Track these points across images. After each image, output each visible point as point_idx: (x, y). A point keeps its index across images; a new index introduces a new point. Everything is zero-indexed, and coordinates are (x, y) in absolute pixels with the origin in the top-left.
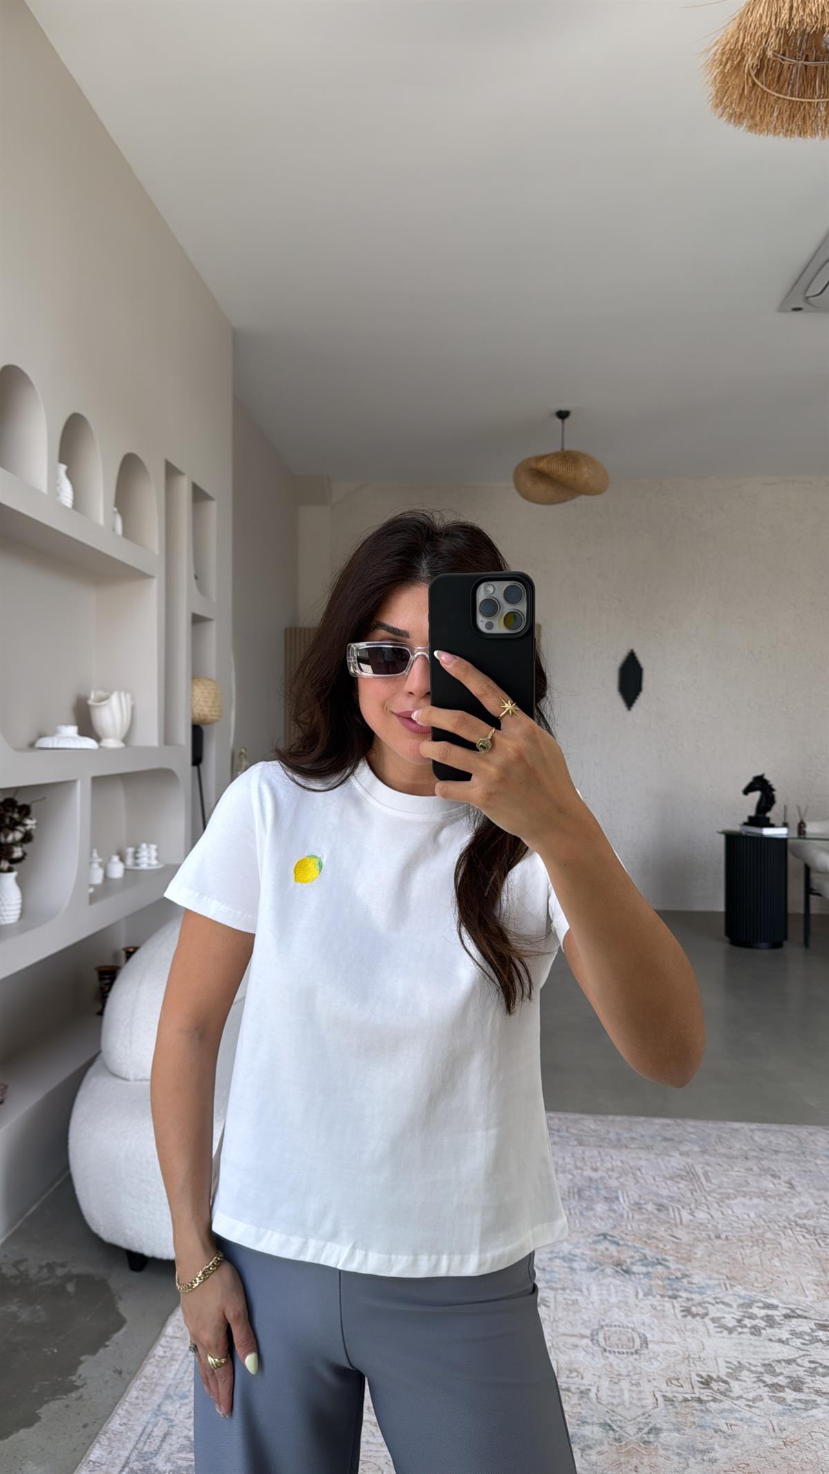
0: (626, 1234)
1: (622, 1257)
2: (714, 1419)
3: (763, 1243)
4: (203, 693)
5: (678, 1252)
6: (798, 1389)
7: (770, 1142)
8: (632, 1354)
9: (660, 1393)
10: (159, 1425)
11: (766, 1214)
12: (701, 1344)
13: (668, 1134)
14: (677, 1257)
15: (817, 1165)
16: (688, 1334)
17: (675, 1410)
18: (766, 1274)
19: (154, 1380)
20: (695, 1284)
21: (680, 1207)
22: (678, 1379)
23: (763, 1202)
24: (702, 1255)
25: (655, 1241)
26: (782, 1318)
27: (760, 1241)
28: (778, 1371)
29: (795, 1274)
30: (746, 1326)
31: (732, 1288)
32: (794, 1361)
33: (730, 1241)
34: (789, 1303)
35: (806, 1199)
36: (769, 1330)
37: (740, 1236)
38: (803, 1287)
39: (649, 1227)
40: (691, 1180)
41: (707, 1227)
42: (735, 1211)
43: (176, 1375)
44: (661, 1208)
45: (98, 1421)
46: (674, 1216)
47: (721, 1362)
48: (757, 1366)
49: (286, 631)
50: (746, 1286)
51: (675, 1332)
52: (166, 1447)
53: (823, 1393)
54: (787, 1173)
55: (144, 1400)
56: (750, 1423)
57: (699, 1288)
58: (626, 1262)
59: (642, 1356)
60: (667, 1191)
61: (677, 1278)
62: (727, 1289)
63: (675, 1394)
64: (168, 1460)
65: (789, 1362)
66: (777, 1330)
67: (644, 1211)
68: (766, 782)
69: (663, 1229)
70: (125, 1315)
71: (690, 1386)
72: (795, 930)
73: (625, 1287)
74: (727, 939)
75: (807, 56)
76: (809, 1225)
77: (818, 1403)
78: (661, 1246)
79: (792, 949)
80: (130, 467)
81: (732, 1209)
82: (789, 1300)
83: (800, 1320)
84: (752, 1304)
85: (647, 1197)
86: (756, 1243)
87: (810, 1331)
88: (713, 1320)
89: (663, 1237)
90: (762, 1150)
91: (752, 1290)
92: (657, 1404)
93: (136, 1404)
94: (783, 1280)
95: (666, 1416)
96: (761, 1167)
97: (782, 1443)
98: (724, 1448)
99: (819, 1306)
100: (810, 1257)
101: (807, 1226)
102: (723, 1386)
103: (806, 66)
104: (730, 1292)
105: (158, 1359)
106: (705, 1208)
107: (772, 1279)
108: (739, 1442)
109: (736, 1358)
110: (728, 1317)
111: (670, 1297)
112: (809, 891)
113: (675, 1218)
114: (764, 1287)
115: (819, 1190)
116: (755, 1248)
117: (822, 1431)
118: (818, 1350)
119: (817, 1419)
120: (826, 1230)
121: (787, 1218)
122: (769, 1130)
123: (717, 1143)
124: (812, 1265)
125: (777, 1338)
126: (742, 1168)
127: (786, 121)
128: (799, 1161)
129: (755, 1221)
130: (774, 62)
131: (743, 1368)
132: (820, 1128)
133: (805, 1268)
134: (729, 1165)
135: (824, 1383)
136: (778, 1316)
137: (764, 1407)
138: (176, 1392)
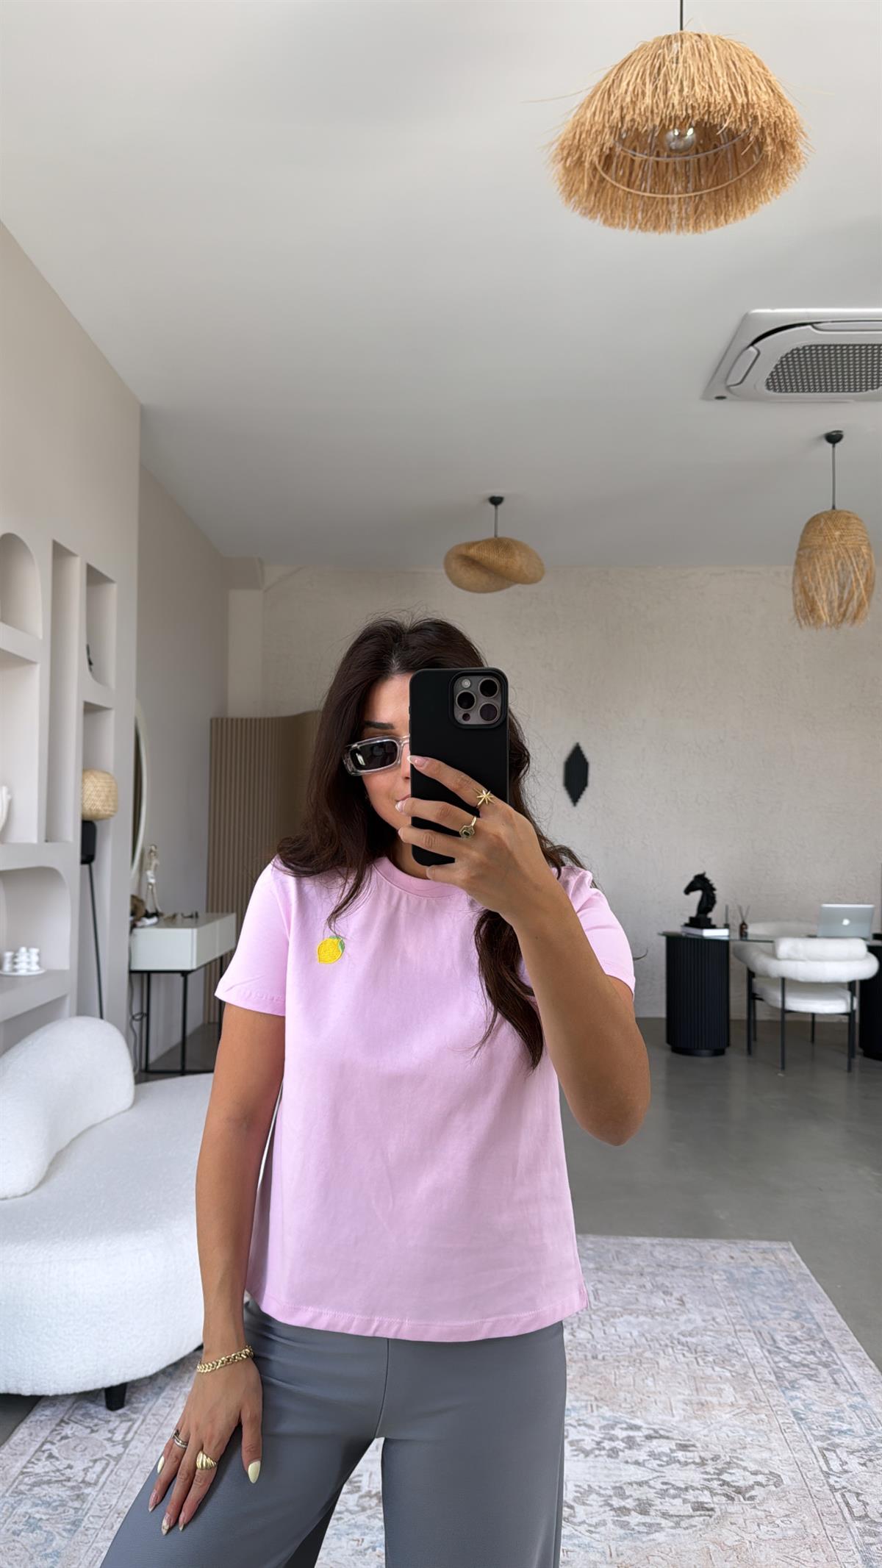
3: (641, 1362)
4: (95, 787)
6: (644, 1512)
7: (670, 1257)
11: (650, 1333)
15: (713, 1280)
18: (637, 1395)
23: (650, 1320)
24: (574, 1376)
26: (644, 1439)
27: (637, 1361)
28: (627, 1493)
29: (666, 1394)
30: (604, 1449)
31: (597, 1410)
32: (646, 1482)
33: (606, 1362)
34: (654, 1424)
35: (695, 1316)
36: (627, 1452)
37: (618, 1356)
38: (671, 1406)
41: (585, 1347)
42: (618, 1329)
48: (606, 1489)
49: (211, 721)
50: (614, 1407)
53: (669, 1516)
54: (680, 1289)
56: (588, 1549)
62: (592, 1411)
65: (640, 1484)
66: (635, 1452)
72: (738, 1036)
74: (669, 1046)
75: (658, 152)
76: (693, 1343)
77: (662, 1526)
79: (735, 1056)
81: (615, 1327)
82: (655, 1421)
83: (662, 1440)
84: (616, 1425)
86: (632, 1363)
87: (669, 1451)
90: (659, 1266)
91: (617, 1411)
94: (653, 1400)
96: (655, 1284)
99: (684, 1426)
100: (685, 1376)
101: (689, 1344)
103: (657, 162)
104: (595, 1413)
106: (588, 1329)
107: (641, 1400)
109: (587, 1481)
110: (588, 1439)
112: (753, 997)
114: (632, 1407)
115: (711, 1306)
116: (631, 1368)
117: (660, 1554)
118: (673, 1471)
119: (657, 1542)
120: (707, 1348)
121: (670, 1335)
122: (672, 1245)
123: (614, 1259)
124: (686, 1384)
125: (634, 1460)
126: (634, 1284)
127: (639, 216)
128: (695, 1276)
129: (637, 1340)
130: (625, 157)
131: (592, 1492)
132: (723, 1242)
133: (678, 1387)
134: (622, 1282)
135: (672, 1505)
136: (640, 1437)
137: (605, 1532)
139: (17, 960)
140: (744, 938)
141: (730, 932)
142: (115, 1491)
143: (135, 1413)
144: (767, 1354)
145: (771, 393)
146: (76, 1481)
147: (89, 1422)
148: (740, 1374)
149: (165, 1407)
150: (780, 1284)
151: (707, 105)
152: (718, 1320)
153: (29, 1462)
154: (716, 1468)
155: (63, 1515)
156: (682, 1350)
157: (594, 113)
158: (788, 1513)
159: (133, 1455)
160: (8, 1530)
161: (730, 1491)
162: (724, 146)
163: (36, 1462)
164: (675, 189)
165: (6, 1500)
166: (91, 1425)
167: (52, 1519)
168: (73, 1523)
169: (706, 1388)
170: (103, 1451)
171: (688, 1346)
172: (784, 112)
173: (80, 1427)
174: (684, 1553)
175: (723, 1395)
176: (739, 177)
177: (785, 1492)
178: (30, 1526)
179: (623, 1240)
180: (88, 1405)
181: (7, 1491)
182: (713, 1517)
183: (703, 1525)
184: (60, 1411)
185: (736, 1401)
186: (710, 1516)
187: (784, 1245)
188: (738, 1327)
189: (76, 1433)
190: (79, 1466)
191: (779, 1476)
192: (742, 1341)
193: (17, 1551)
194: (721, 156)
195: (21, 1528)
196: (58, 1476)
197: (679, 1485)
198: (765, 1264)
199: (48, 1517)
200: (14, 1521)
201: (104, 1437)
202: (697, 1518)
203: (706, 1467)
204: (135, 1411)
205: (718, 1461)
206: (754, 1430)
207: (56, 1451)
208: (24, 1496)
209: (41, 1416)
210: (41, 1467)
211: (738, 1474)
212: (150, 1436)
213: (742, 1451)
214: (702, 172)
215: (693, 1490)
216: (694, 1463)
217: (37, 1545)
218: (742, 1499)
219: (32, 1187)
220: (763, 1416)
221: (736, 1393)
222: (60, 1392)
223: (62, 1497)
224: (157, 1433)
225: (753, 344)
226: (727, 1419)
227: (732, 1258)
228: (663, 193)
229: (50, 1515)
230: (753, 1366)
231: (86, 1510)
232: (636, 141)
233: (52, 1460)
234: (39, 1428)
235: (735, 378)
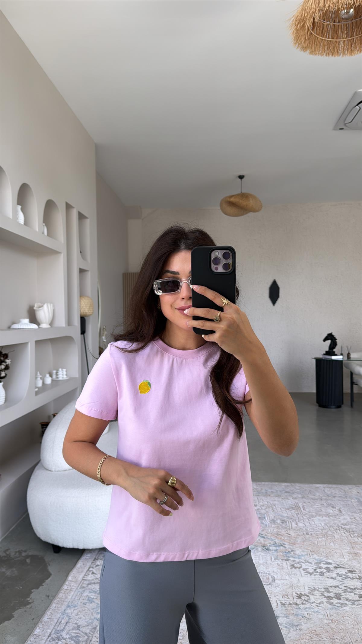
0: (268, 533)
1: (266, 543)
3: (327, 536)
4: (85, 303)
5: (290, 541)
6: (339, 598)
7: (332, 492)
8: (268, 585)
9: (279, 601)
10: (64, 619)
11: (329, 524)
12: (298, 580)
13: (288, 490)
14: (290, 543)
15: (352, 502)
16: (292, 576)
17: (285, 608)
18: (328, 549)
19: (63, 600)
20: (297, 554)
21: (292, 522)
22: (287, 595)
23: (327, 518)
24: (300, 542)
25: (280, 536)
26: (333, 568)
27: (326, 535)
28: (331, 590)
29: (340, 549)
30: (318, 572)
31: (312, 556)
32: (338, 586)
33: (313, 536)
34: (337, 562)
35: (346, 517)
36: (328, 573)
37: (317, 533)
38: (343, 554)
39: (278, 530)
40: (297, 510)
41: (303, 530)
42: (315, 522)
43: (72, 597)
44: (284, 522)
45: (38, 617)
46: (289, 525)
47: (306, 588)
48: (321, 589)
49: (123, 274)
50: (319, 555)
51: (287, 575)
52: (67, 628)
53: (349, 600)
54: (339, 506)
55: (58, 608)
56: (318, 613)
57: (298, 556)
58: (267, 545)
59: (272, 586)
60: (286, 514)
61: (289, 552)
62: (310, 556)
63: (285, 602)
64: (68, 633)
65: (335, 587)
66: (331, 573)
67: (276, 523)
68: (333, 336)
69: (284, 531)
70: (51, 572)
71: (293, 598)
72: (347, 400)
73: (266, 556)
74: (317, 404)
75: (334, 20)
77: (347, 604)
78: (283, 538)
79: (346, 408)
80: (50, 206)
81: (314, 521)
82: (337, 561)
83: (341, 569)
84: (321, 562)
85: (277, 517)
86: (324, 536)
87: (345, 573)
88: (304, 570)
89: (283, 534)
90: (328, 496)
91: (321, 557)
92: (278, 606)
93: (55, 610)
94: (335, 552)
95: (281, 611)
96: (328, 504)
97: (331, 622)
98: (306, 624)
99: (349, 563)
100: (347, 542)
101: (346, 529)
102: (306, 598)
103: (334, 25)
104: (312, 557)
105: (65, 590)
106: (303, 522)
107: (330, 552)
108: (312, 621)
109: (313, 585)
110: (310, 568)
111: (286, 560)
112: (352, 383)
113: (289, 527)
114: (327, 555)
115: (352, 513)
116: (323, 538)
117: (348, 616)
118: (348, 582)
119: (346, 611)
120: (354, 530)
121: (338, 525)
122: (332, 487)
123: (309, 493)
124: (347, 545)
125: (331, 577)
126: (319, 504)
127: (326, 50)
128: (344, 500)
129: (324, 527)
131: (316, 590)
132: (354, 486)
133: (344, 546)
134: (314, 503)
135: (350, 596)
136: (332, 567)
137: (323, 606)
138: (72, 605)
139: (58, 374)
140: (349, 359)
141: (343, 357)
152: (357, 519)
153: (85, 575)
156: (343, 531)
160: (81, 602)
163: (88, 575)
164: (342, 37)
165: (78, 590)
169: (356, 547)
171: (346, 530)
174: (358, 615)
178: (90, 601)
179: (311, 485)
181: (78, 587)
184: (94, 555)
193: (86, 611)
195: (86, 602)
197: (352, 588)
199: (95, 597)
200: (83, 599)
202: (361, 601)
207: (94, 570)
208: (85, 589)
209: (87, 556)
210: (90, 577)
214: (354, 29)
215: (358, 589)
216: (356, 578)
217: (94, 608)
225: (358, 105)
227: (358, 493)
228: (337, 39)
232: (325, 16)
233: (94, 574)
234: (86, 562)
235: (349, 120)
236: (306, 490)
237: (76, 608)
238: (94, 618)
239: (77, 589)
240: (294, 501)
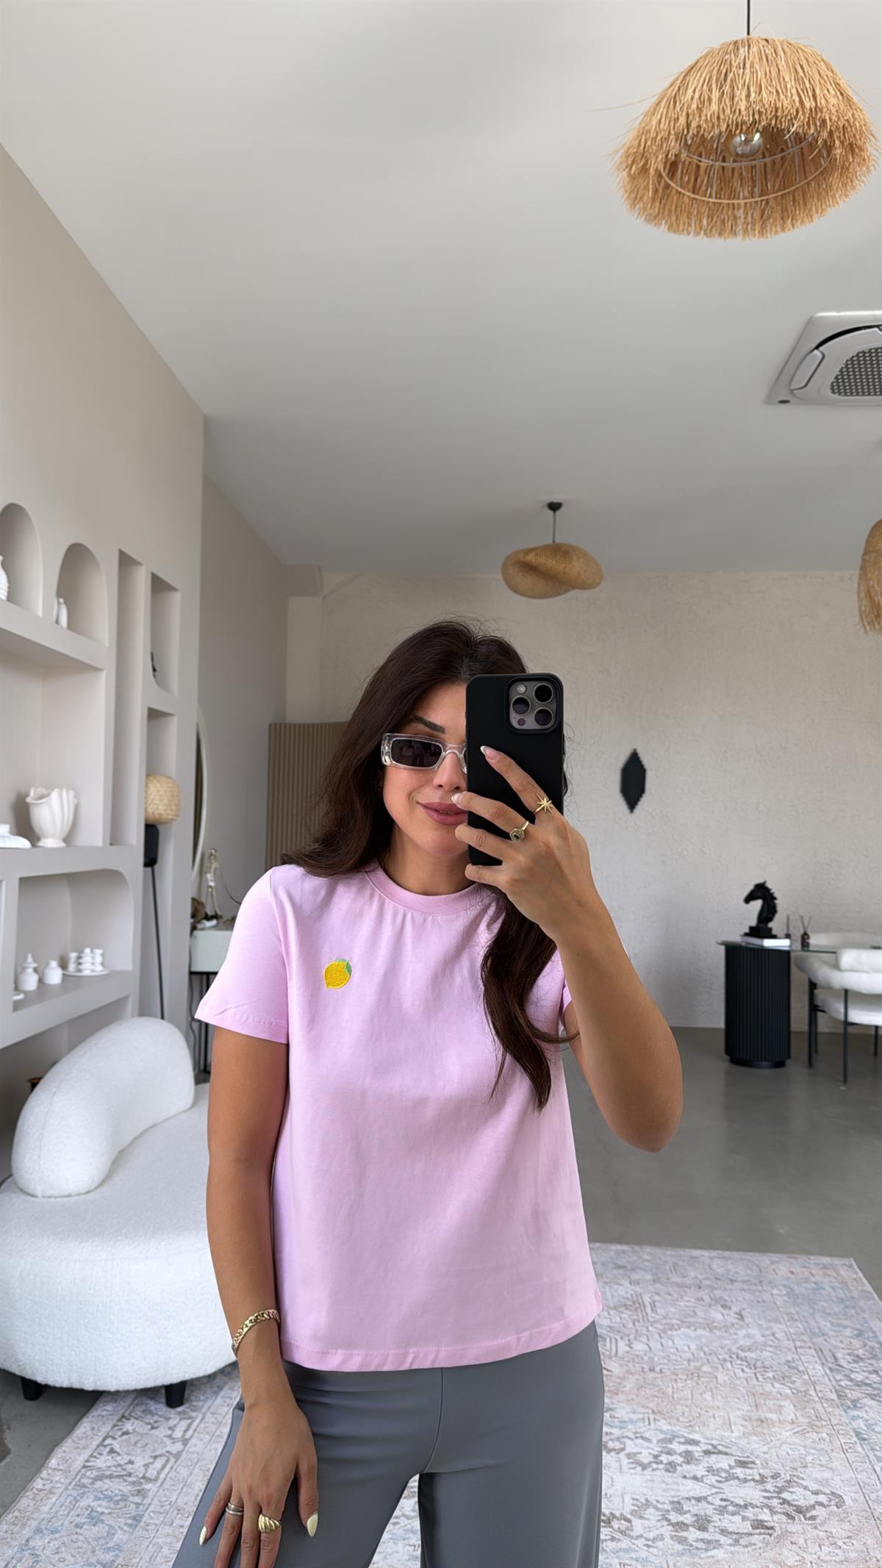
2: (607, 1558)
3: (699, 1376)
4: (158, 791)
6: (702, 1528)
7: (728, 1270)
11: (707, 1347)
13: (621, 1262)
15: (772, 1294)
18: (695, 1409)
19: (28, 1513)
20: (617, 1418)
21: (618, 1338)
23: (707, 1333)
24: (631, 1388)
26: (702, 1454)
27: (695, 1375)
28: (686, 1508)
29: (724, 1409)
30: (661, 1463)
31: (655, 1423)
32: (705, 1498)
33: (663, 1375)
34: (712, 1439)
35: (755, 1331)
36: (685, 1467)
37: (675, 1369)
38: (730, 1422)
40: (636, 1310)
41: (643, 1359)
42: (676, 1342)
43: (51, 1508)
46: (611, 1347)
47: (628, 1500)
49: (270, 725)
50: (671, 1420)
53: (728, 1533)
54: (739, 1303)
55: (12, 1534)
56: (645, 1563)
57: (621, 1422)
60: (608, 1320)
62: (649, 1424)
65: (699, 1499)
66: (693, 1466)
68: (767, 890)
70: (10, 1446)
72: (799, 1048)
74: (727, 1057)
75: (724, 157)
76: (753, 1358)
77: (721, 1543)
79: (795, 1068)
80: (76, 557)
81: (672, 1340)
82: (714, 1436)
83: (720, 1456)
84: (673, 1439)
86: (690, 1376)
87: (728, 1468)
88: (629, 1456)
90: (717, 1279)
91: (675, 1425)
93: (3, 1539)
94: (711, 1415)
96: (713, 1297)
99: (743, 1443)
100: (744, 1391)
101: (748, 1359)
102: (624, 1525)
103: (723, 168)
104: (653, 1426)
105: (37, 1492)
106: (645, 1339)
107: (700, 1415)
109: (645, 1495)
110: (645, 1452)
112: (814, 1009)
113: (611, 1350)
114: (690, 1421)
115: (770, 1321)
116: (688, 1382)
118: (732, 1488)
119: (716, 1559)
120: (767, 1363)
121: (729, 1350)
122: (730, 1258)
123: (672, 1272)
124: (745, 1400)
125: (692, 1475)
126: (692, 1297)
127: (705, 222)
128: (754, 1291)
129: (695, 1354)
130: (690, 163)
131: (650, 1505)
132: (784, 1257)
133: (737, 1402)
134: (679, 1295)
135: (731, 1522)
136: (698, 1452)
137: (662, 1547)
138: (48, 1527)
139: (81, 961)
140: (806, 949)
141: (791, 943)
142: (176, 1488)
143: (194, 1411)
144: (828, 1372)
145: (836, 396)
146: (137, 1476)
147: (149, 1419)
148: (801, 1392)
149: (223, 1406)
150: (842, 1300)
151: (774, 110)
152: (777, 1335)
153: (91, 1456)
154: (776, 1486)
155: (124, 1509)
156: (741, 1365)
157: (660, 121)
158: (850, 1534)
159: (192, 1453)
160: (71, 1523)
161: (790, 1510)
162: (791, 150)
163: (98, 1456)
164: (741, 194)
165: (68, 1492)
166: (152, 1421)
167: (113, 1513)
168: (134, 1518)
169: (765, 1405)
170: (162, 1448)
171: (747, 1362)
172: (853, 115)
173: (141, 1423)
175: (783, 1412)
176: (806, 181)
177: (847, 1513)
178: (93, 1519)
179: (680, 1252)
180: (148, 1401)
181: (70, 1483)
182: (774, 1535)
183: (763, 1543)
184: (122, 1407)
185: (797, 1419)
186: (770, 1535)
187: (846, 1261)
188: (798, 1344)
189: (137, 1429)
190: (140, 1462)
191: (841, 1496)
192: (802, 1357)
193: (80, 1544)
194: (787, 161)
195: (83, 1521)
196: (119, 1471)
197: (738, 1502)
198: (826, 1280)
199: (110, 1511)
200: (77, 1513)
201: (164, 1434)
202: (757, 1536)
203: (765, 1484)
204: (195, 1409)
205: (778, 1479)
206: (815, 1449)
207: (118, 1446)
208: (87, 1490)
209: (105, 1410)
210: (103, 1462)
211: (798, 1493)
212: (209, 1435)
213: (803, 1470)
214: (768, 177)
215: (753, 1508)
216: (753, 1480)
217: (99, 1538)
218: (803, 1519)
219: (95, 1185)
220: (824, 1435)
221: (797, 1410)
222: (121, 1388)
223: (123, 1492)
224: (215, 1432)
225: (817, 347)
226: (788, 1437)
227: (792, 1273)
228: (729, 199)
229: (110, 1508)
230: (814, 1384)
231: (146, 1506)
232: (702, 146)
233: (114, 1455)
234: (100, 1423)
235: (799, 381)
236: (665, 1262)
237: (57, 1535)
238: (97, 1562)
239: (66, 1489)
240: (632, 1290)
